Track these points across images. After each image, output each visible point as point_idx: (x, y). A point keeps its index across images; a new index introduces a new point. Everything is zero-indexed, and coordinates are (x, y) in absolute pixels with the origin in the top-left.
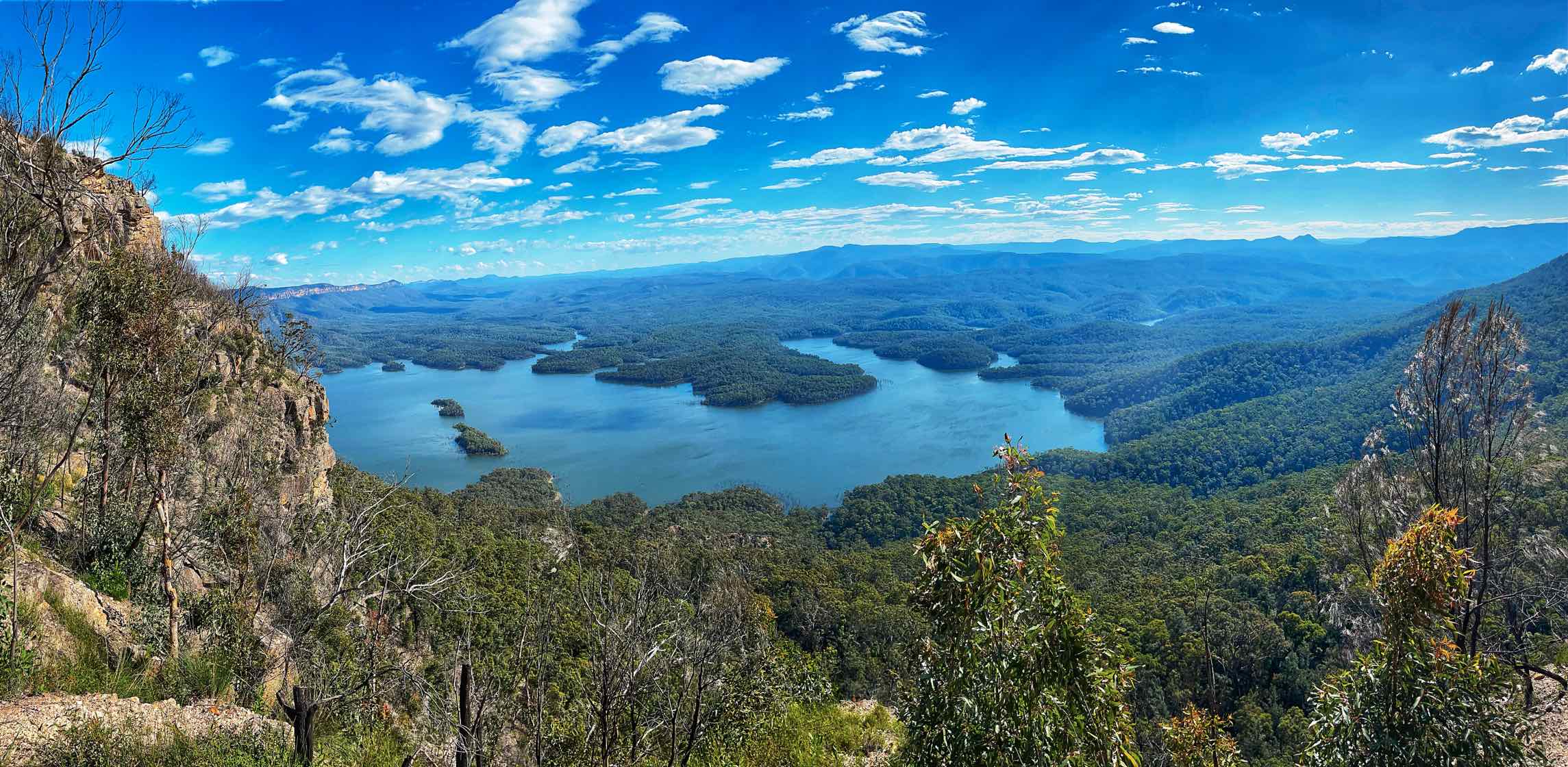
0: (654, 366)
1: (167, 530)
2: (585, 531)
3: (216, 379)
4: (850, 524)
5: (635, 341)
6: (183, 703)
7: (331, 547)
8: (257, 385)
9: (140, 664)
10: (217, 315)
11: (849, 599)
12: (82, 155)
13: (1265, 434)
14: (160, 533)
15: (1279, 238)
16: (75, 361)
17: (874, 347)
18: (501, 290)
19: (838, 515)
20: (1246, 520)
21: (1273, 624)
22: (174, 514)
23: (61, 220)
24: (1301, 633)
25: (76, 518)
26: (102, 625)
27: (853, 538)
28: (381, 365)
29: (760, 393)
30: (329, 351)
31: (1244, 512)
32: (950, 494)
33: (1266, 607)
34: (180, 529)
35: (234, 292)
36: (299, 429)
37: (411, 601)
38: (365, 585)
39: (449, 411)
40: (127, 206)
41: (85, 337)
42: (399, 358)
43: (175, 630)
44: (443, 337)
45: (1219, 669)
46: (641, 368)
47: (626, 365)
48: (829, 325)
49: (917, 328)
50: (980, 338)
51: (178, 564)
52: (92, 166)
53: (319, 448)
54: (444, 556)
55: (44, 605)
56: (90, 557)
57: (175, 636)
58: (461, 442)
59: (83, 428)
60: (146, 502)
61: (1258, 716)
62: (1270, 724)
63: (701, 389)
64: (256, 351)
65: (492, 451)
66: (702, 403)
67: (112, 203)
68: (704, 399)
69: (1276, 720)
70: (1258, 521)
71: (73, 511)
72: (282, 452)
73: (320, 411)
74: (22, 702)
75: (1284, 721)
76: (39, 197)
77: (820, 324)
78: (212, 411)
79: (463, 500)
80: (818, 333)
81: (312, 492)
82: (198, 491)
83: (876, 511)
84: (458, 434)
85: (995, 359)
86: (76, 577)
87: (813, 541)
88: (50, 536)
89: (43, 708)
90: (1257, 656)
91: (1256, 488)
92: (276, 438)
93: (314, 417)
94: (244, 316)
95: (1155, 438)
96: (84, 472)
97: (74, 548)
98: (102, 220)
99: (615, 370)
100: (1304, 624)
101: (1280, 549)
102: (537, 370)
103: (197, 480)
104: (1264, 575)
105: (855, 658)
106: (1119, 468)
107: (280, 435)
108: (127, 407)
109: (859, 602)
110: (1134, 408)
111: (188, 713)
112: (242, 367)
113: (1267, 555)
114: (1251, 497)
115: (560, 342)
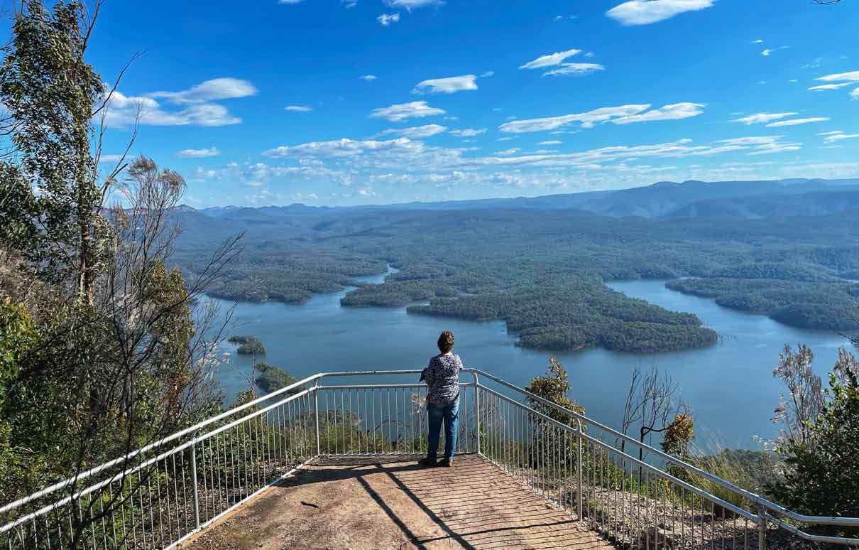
0: (469, 300)
5: (447, 276)
17: (716, 296)
29: (578, 336)
39: (249, 349)
44: (243, 268)
46: (454, 303)
47: (439, 299)
48: (663, 267)
49: (771, 276)
63: (515, 329)
66: (517, 345)
68: (518, 340)
77: (649, 265)
80: (647, 275)
99: (428, 304)
102: (346, 304)
115: (372, 274)
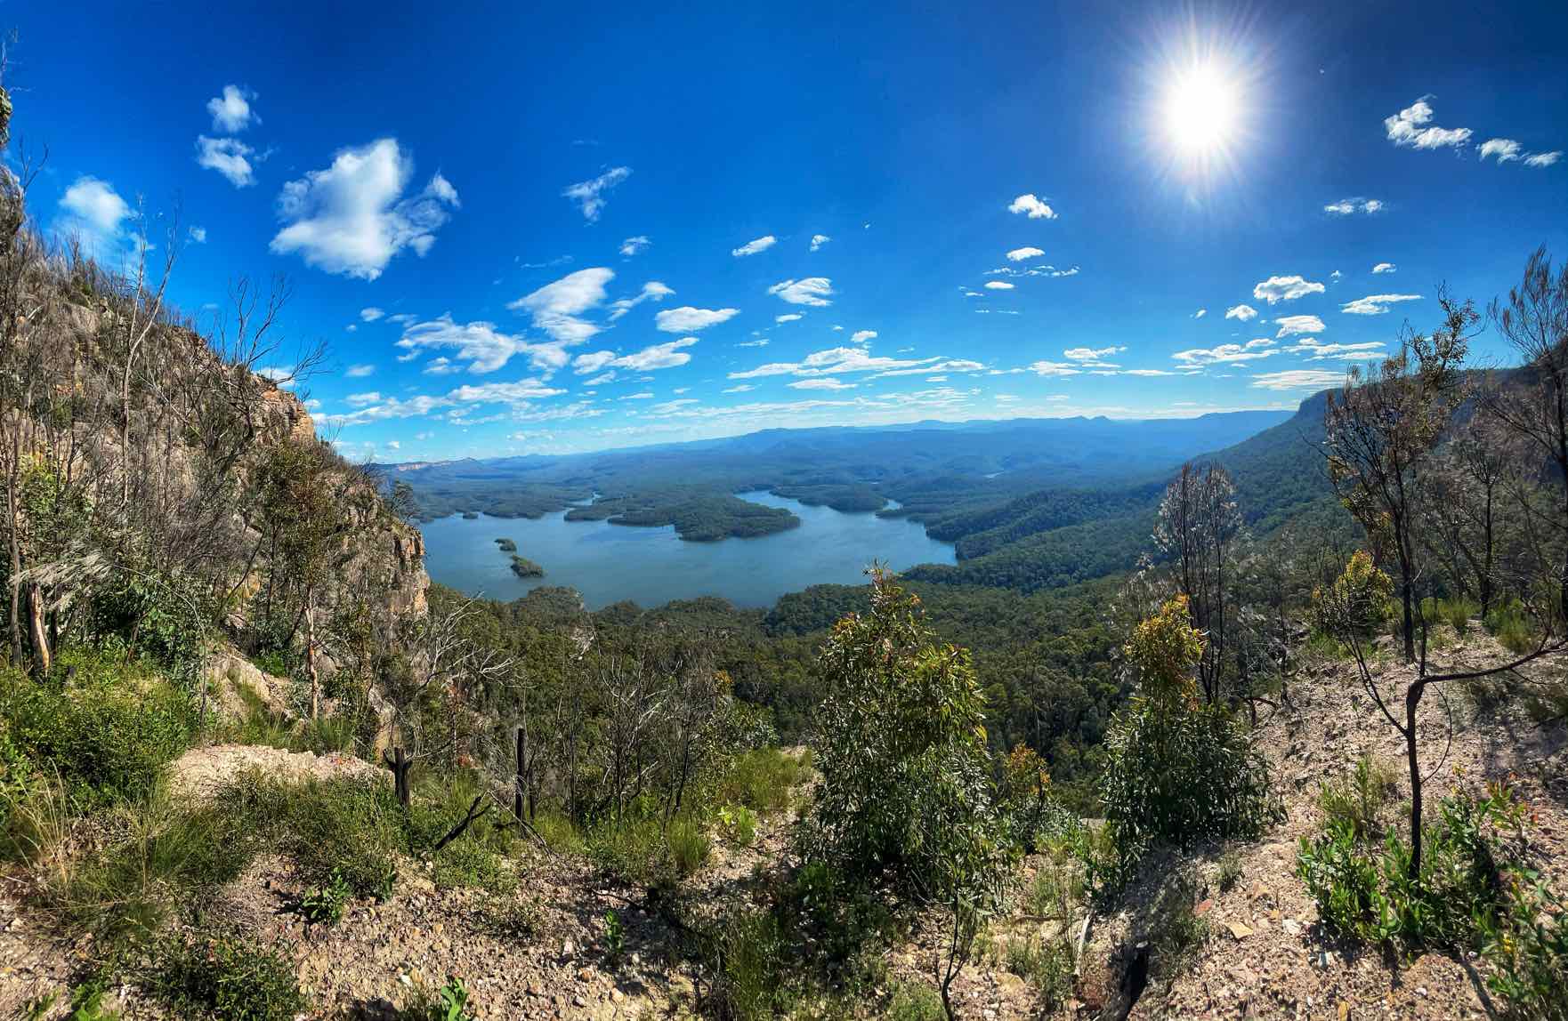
0: (648, 513)
1: (311, 630)
2: (601, 628)
3: (349, 525)
4: (783, 619)
5: (634, 497)
6: (318, 754)
7: (428, 643)
8: (375, 529)
9: (289, 725)
10: (351, 482)
11: (782, 673)
12: (262, 377)
13: (1073, 551)
14: (306, 631)
15: (1081, 418)
16: (255, 513)
17: (797, 497)
18: (544, 464)
19: (773, 613)
20: (1061, 612)
21: (1079, 686)
22: (317, 619)
23: (248, 420)
24: (1101, 692)
25: (251, 620)
26: (266, 695)
27: (785, 629)
28: (462, 514)
29: (720, 531)
30: (425, 507)
31: (1059, 607)
32: (853, 598)
33: (1074, 673)
34: (321, 628)
35: (361, 467)
36: (403, 561)
37: (483, 679)
38: (453, 668)
39: (507, 546)
40: (292, 409)
41: (262, 496)
42: (474, 510)
43: (315, 700)
44: (502, 497)
45: (1042, 718)
46: (640, 515)
47: (629, 512)
48: (768, 482)
49: (827, 483)
50: (876, 489)
51: (319, 653)
52: (270, 384)
53: (417, 574)
54: (506, 648)
55: (227, 680)
56: (259, 646)
57: (315, 705)
58: (515, 568)
59: (258, 558)
60: (299, 610)
61: (1068, 751)
62: (1078, 758)
63: (680, 528)
64: (375, 507)
65: (536, 573)
66: (680, 538)
67: (282, 408)
68: (682, 535)
69: (1082, 754)
70: (1068, 612)
71: (250, 614)
72: (392, 576)
73: (418, 548)
74: (207, 750)
75: (1088, 755)
76: (234, 405)
77: (760, 481)
78: (345, 547)
79: (517, 608)
80: (760, 488)
81: (413, 604)
82: (333, 602)
83: (799, 611)
84: (512, 562)
85: (886, 504)
86: (250, 661)
87: (757, 631)
88: (232, 632)
89: (221, 755)
90: (1069, 708)
91: (1066, 589)
92: (388, 566)
93: (414, 553)
94: (368, 483)
95: (994, 555)
96: (258, 588)
97: (250, 640)
98: (275, 419)
99: (621, 516)
100: (1102, 686)
101: (1084, 633)
102: (568, 519)
103: (333, 595)
104: (1074, 650)
105: (788, 715)
106: (968, 577)
107: (390, 563)
108: (288, 545)
109: (789, 674)
110: (979, 534)
111: (322, 761)
112: (366, 518)
113: (1074, 636)
114: (1063, 596)
115: (584, 499)
